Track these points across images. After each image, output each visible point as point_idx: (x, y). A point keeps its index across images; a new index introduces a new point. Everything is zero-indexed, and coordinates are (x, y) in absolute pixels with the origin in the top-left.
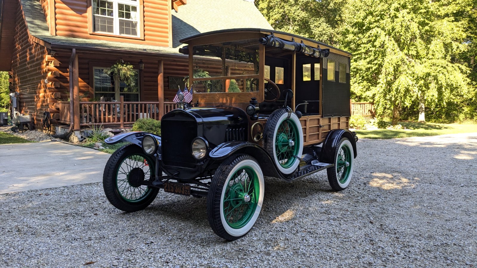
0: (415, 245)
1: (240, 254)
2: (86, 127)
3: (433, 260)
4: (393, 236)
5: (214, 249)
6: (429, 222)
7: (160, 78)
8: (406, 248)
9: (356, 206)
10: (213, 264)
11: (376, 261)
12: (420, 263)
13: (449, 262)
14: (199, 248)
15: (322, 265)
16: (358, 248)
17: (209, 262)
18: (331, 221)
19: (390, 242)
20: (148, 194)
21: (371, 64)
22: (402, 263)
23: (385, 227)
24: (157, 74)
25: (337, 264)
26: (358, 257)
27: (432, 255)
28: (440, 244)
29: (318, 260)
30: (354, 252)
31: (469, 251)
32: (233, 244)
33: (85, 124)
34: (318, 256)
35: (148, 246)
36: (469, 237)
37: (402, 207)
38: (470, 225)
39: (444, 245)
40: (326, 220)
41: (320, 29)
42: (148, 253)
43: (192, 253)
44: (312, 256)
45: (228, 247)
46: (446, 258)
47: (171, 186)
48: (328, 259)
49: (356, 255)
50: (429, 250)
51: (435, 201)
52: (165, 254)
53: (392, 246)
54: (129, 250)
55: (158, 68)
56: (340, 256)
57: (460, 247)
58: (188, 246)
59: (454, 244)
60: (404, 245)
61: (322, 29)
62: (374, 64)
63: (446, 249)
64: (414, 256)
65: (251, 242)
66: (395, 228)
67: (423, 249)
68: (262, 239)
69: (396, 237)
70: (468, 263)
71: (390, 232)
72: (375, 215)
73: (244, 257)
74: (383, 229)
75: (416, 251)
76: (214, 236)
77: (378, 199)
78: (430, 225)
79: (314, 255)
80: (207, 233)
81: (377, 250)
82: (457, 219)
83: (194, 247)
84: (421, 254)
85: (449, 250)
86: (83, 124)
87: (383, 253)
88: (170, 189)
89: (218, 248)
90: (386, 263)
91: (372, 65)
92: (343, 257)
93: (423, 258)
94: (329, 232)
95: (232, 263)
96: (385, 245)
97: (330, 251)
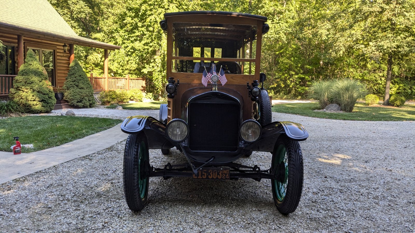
21: (147, 46)
41: (78, 6)
47: (203, 173)
61: (80, 7)
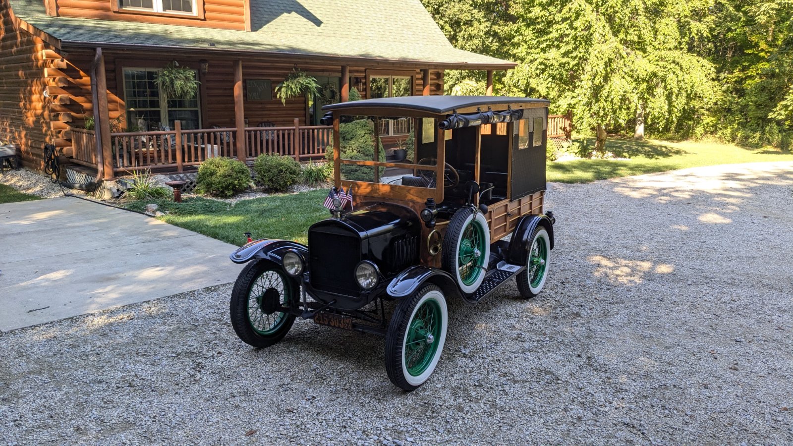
0: (629, 388)
1: (427, 411)
2: (124, 173)
3: (649, 409)
4: (603, 374)
5: (394, 404)
6: (646, 351)
7: (238, 89)
8: (619, 394)
9: (554, 326)
10: (399, 427)
11: (585, 413)
12: (634, 414)
13: (667, 412)
14: (374, 403)
15: (525, 422)
16: (564, 396)
17: (394, 425)
18: (527, 353)
19: (600, 385)
20: (284, 321)
22: (615, 416)
23: (593, 360)
24: (233, 83)
25: (542, 420)
26: (565, 410)
27: (648, 402)
28: (657, 387)
29: (520, 416)
30: (560, 402)
31: (691, 395)
32: (413, 394)
33: (122, 169)
34: (519, 409)
35: (311, 402)
36: (691, 373)
37: (612, 326)
38: (694, 355)
39: (663, 387)
40: (520, 351)
42: (315, 415)
43: (368, 411)
44: (512, 410)
45: (410, 399)
46: (664, 408)
47: (325, 318)
48: (532, 414)
49: (562, 407)
50: (645, 395)
51: (654, 314)
52: (337, 414)
53: (603, 391)
54: (290, 411)
55: (233, 74)
56: (544, 408)
57: (680, 390)
58: (361, 402)
59: (674, 385)
60: (617, 388)
62: (572, 57)
63: (664, 394)
64: (628, 405)
65: (436, 391)
66: (606, 363)
67: (639, 394)
68: (447, 385)
69: (607, 377)
70: (688, 413)
71: (599, 369)
72: (580, 341)
73: (434, 415)
74: (591, 365)
75: (631, 397)
76: (388, 383)
77: (583, 313)
78: (647, 356)
79: (514, 408)
80: (377, 379)
81: (586, 398)
82: (679, 345)
83: (367, 401)
84: (636, 401)
85: (668, 394)
86: (118, 170)
87: (593, 402)
88: (323, 321)
89: (398, 401)
90: (597, 416)
91: (570, 60)
92: (548, 410)
93: (638, 408)
94: (526, 371)
95: (421, 424)
96: (596, 390)
97: (532, 402)
